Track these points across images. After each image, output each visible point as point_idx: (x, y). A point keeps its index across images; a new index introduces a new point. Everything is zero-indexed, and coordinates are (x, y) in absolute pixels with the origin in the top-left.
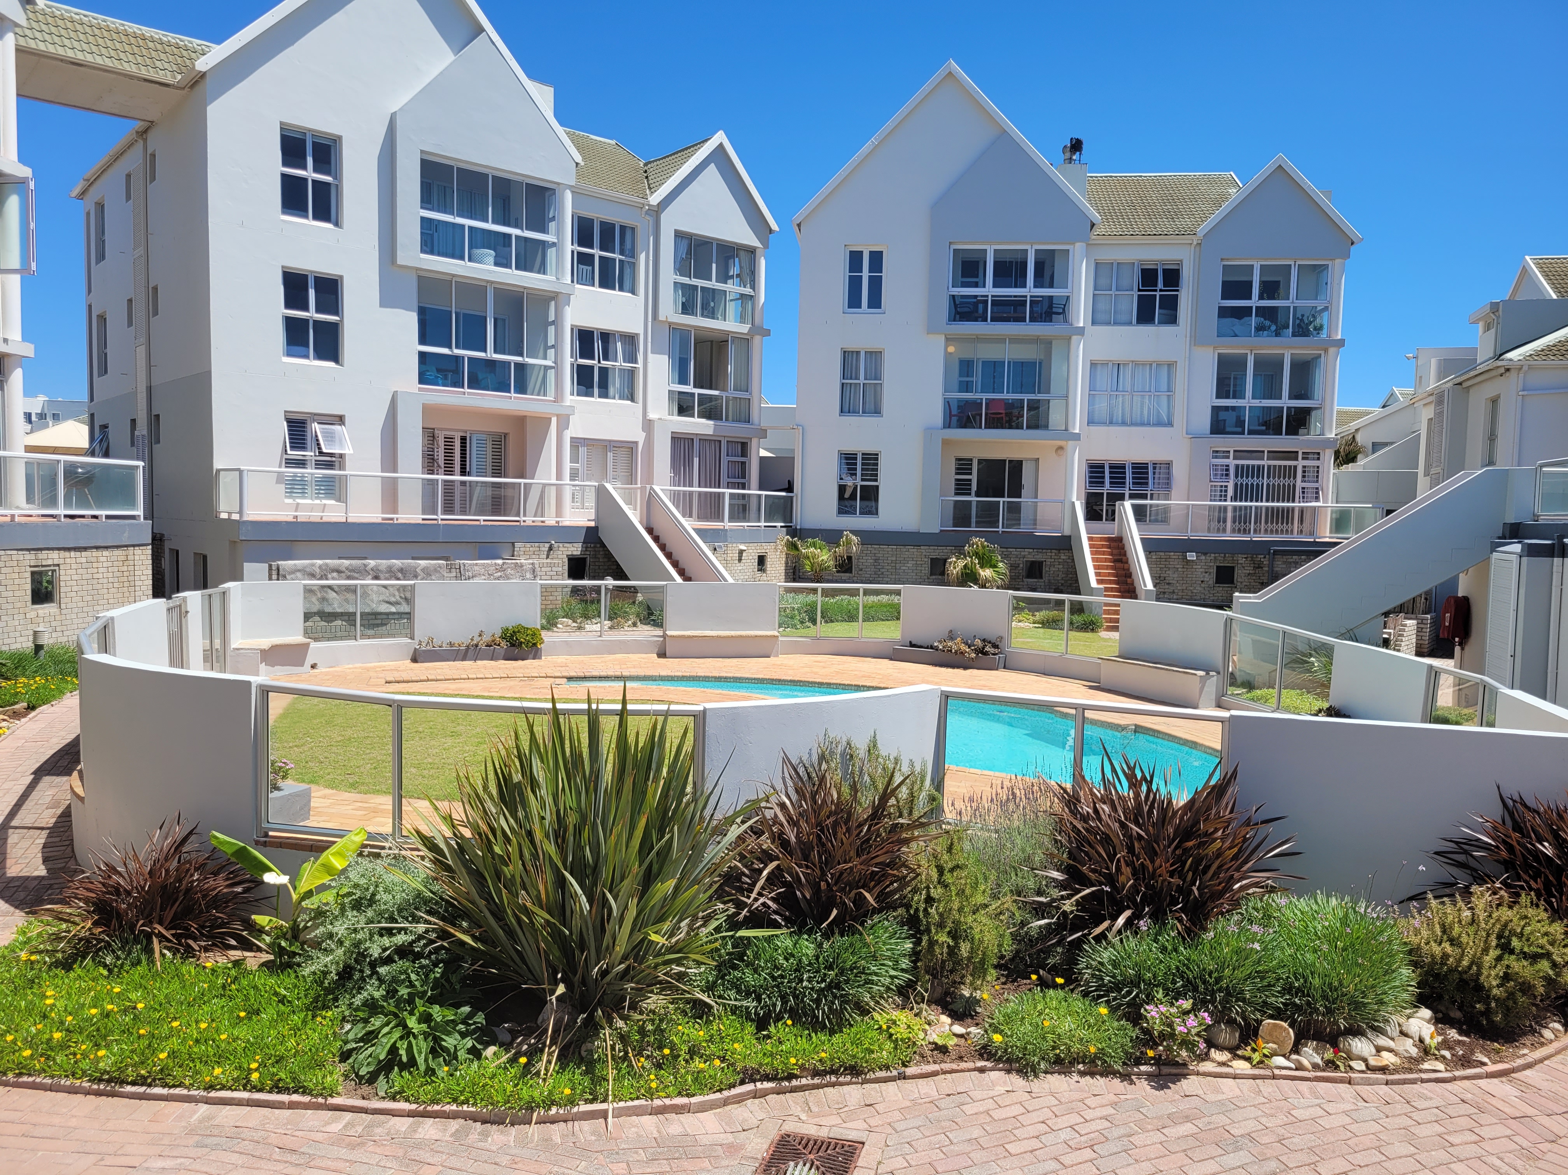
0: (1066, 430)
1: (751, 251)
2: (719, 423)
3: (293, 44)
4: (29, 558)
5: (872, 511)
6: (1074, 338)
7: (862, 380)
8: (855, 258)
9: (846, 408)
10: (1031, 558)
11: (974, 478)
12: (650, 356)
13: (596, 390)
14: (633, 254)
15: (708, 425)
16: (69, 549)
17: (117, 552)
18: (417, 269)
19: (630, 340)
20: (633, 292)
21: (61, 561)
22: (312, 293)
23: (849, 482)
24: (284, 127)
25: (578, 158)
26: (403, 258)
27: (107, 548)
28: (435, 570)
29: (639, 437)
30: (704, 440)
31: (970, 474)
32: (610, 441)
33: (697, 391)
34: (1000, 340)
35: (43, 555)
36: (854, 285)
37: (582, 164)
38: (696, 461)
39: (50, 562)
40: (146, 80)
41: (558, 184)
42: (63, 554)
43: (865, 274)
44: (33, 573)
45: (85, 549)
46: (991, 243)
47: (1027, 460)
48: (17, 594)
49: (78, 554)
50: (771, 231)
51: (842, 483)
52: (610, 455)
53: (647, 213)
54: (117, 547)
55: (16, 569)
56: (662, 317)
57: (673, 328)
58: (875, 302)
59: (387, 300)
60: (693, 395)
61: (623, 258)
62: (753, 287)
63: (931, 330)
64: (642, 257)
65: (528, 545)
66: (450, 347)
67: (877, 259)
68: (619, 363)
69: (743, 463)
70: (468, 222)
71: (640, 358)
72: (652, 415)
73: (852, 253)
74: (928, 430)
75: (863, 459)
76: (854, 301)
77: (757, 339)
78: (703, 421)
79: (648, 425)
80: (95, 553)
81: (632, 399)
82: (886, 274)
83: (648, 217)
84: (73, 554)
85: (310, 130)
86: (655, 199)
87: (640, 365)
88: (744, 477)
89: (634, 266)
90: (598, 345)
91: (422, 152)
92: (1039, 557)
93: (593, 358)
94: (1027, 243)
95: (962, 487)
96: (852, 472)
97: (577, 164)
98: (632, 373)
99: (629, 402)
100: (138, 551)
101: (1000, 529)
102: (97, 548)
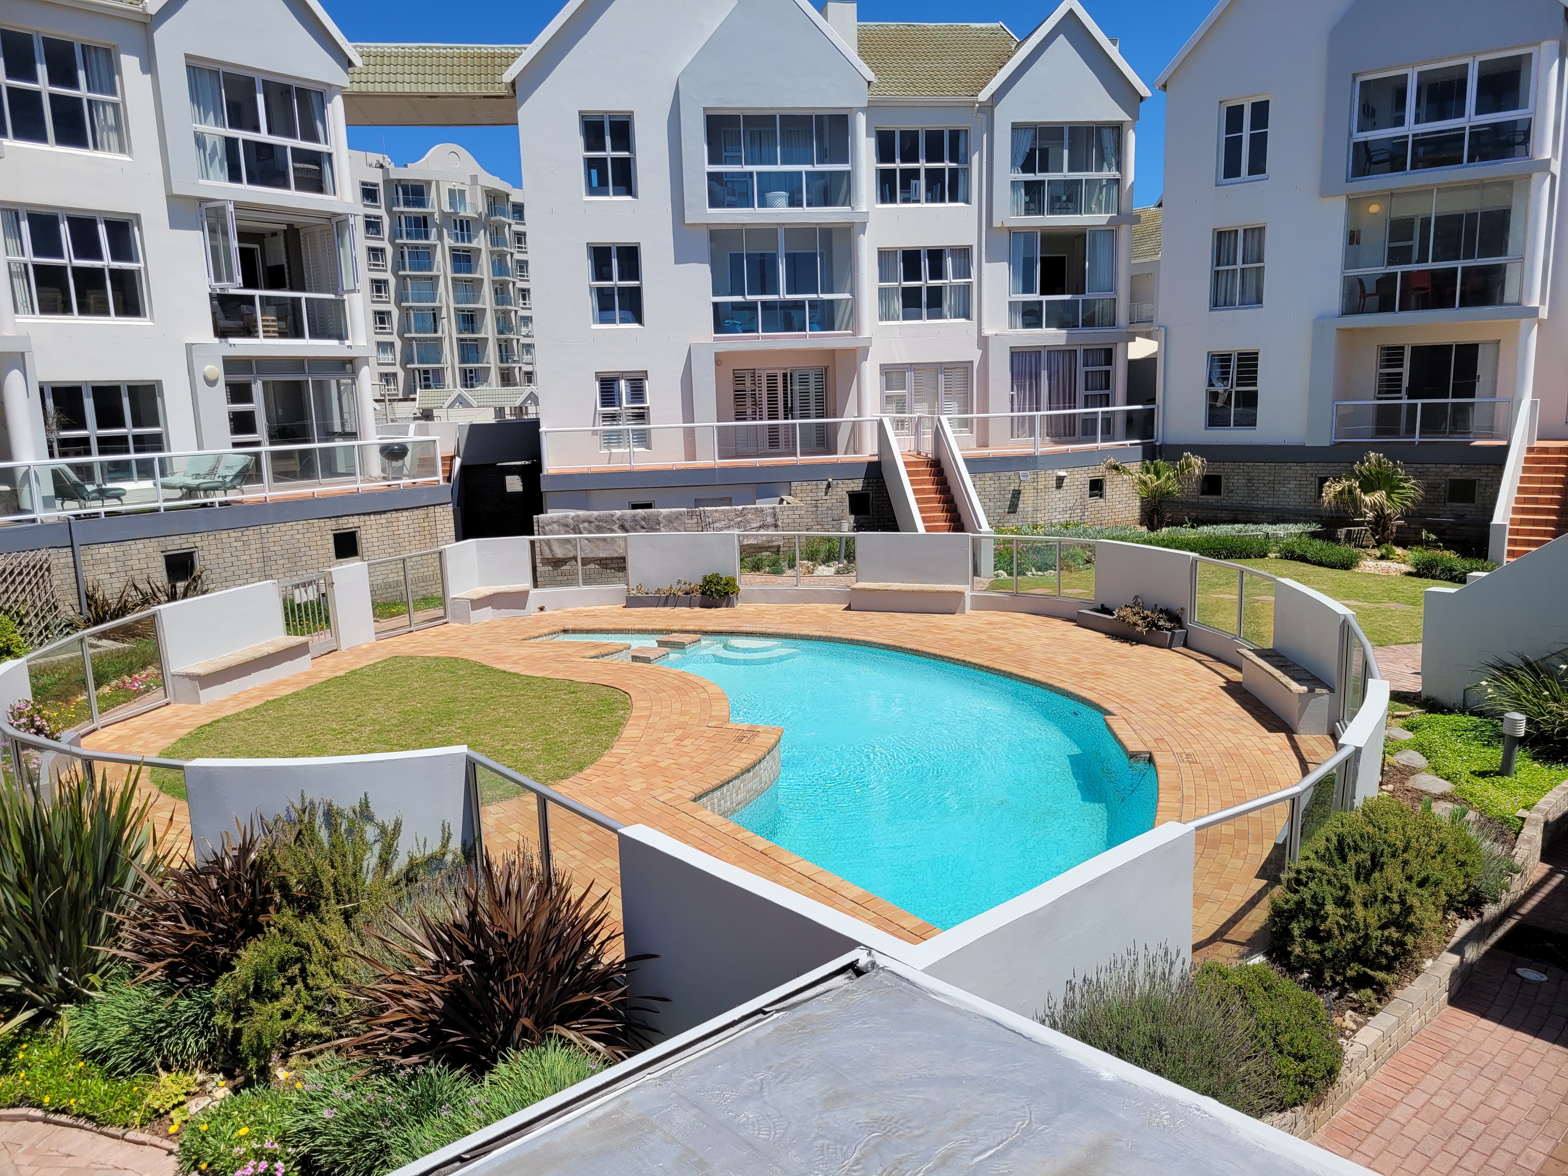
0: (1519, 304)
1: (1117, 128)
2: (1075, 331)
3: (586, 33)
4: (331, 524)
5: (1250, 421)
6: (1536, 176)
7: (1239, 265)
8: (1234, 115)
9: (1221, 300)
10: (1457, 476)
11: (1406, 371)
12: (985, 266)
13: (924, 311)
14: (967, 161)
15: (1056, 335)
16: (369, 514)
17: (416, 512)
18: (708, 224)
19: (963, 254)
20: (967, 201)
21: (362, 524)
22: (615, 262)
23: (1219, 388)
24: (583, 116)
25: (870, 76)
26: (691, 217)
27: (406, 509)
28: (677, 518)
29: (974, 355)
30: (1052, 352)
31: (1401, 366)
32: (941, 363)
33: (1045, 298)
34: (1425, 191)
35: (344, 520)
36: (1232, 148)
37: (876, 81)
38: (1044, 374)
39: (350, 525)
40: (485, 97)
41: (850, 108)
42: (362, 518)
43: (1246, 133)
44: (335, 535)
45: (385, 512)
46: (1413, 65)
47: (1485, 343)
48: (320, 552)
49: (378, 517)
50: (1142, 99)
51: (1213, 389)
52: (941, 378)
53: (979, 111)
54: (417, 508)
55: (319, 534)
56: (996, 224)
57: (1014, 233)
58: (1258, 166)
59: (681, 257)
60: (1041, 303)
61: (954, 165)
62: (1119, 168)
63: (1326, 192)
64: (975, 158)
65: (805, 484)
66: (743, 294)
67: (1261, 111)
68: (950, 280)
69: (1107, 373)
70: (755, 168)
71: (974, 271)
72: (986, 332)
73: (1229, 109)
74: (1320, 320)
75: (1239, 360)
76: (1231, 170)
77: (1124, 230)
78: (1053, 330)
79: (983, 342)
80: (394, 514)
81: (967, 316)
82: (1273, 130)
83: (980, 115)
84: (372, 517)
85: (606, 112)
86: (984, 95)
87: (974, 279)
88: (1108, 388)
89: (967, 172)
90: (925, 265)
91: (705, 109)
92: (1469, 475)
93: (920, 279)
94: (1467, 55)
95: (1390, 385)
96: (1224, 378)
97: (869, 83)
98: (967, 288)
99: (963, 320)
100: (438, 509)
101: (1417, 439)
102: (397, 510)
